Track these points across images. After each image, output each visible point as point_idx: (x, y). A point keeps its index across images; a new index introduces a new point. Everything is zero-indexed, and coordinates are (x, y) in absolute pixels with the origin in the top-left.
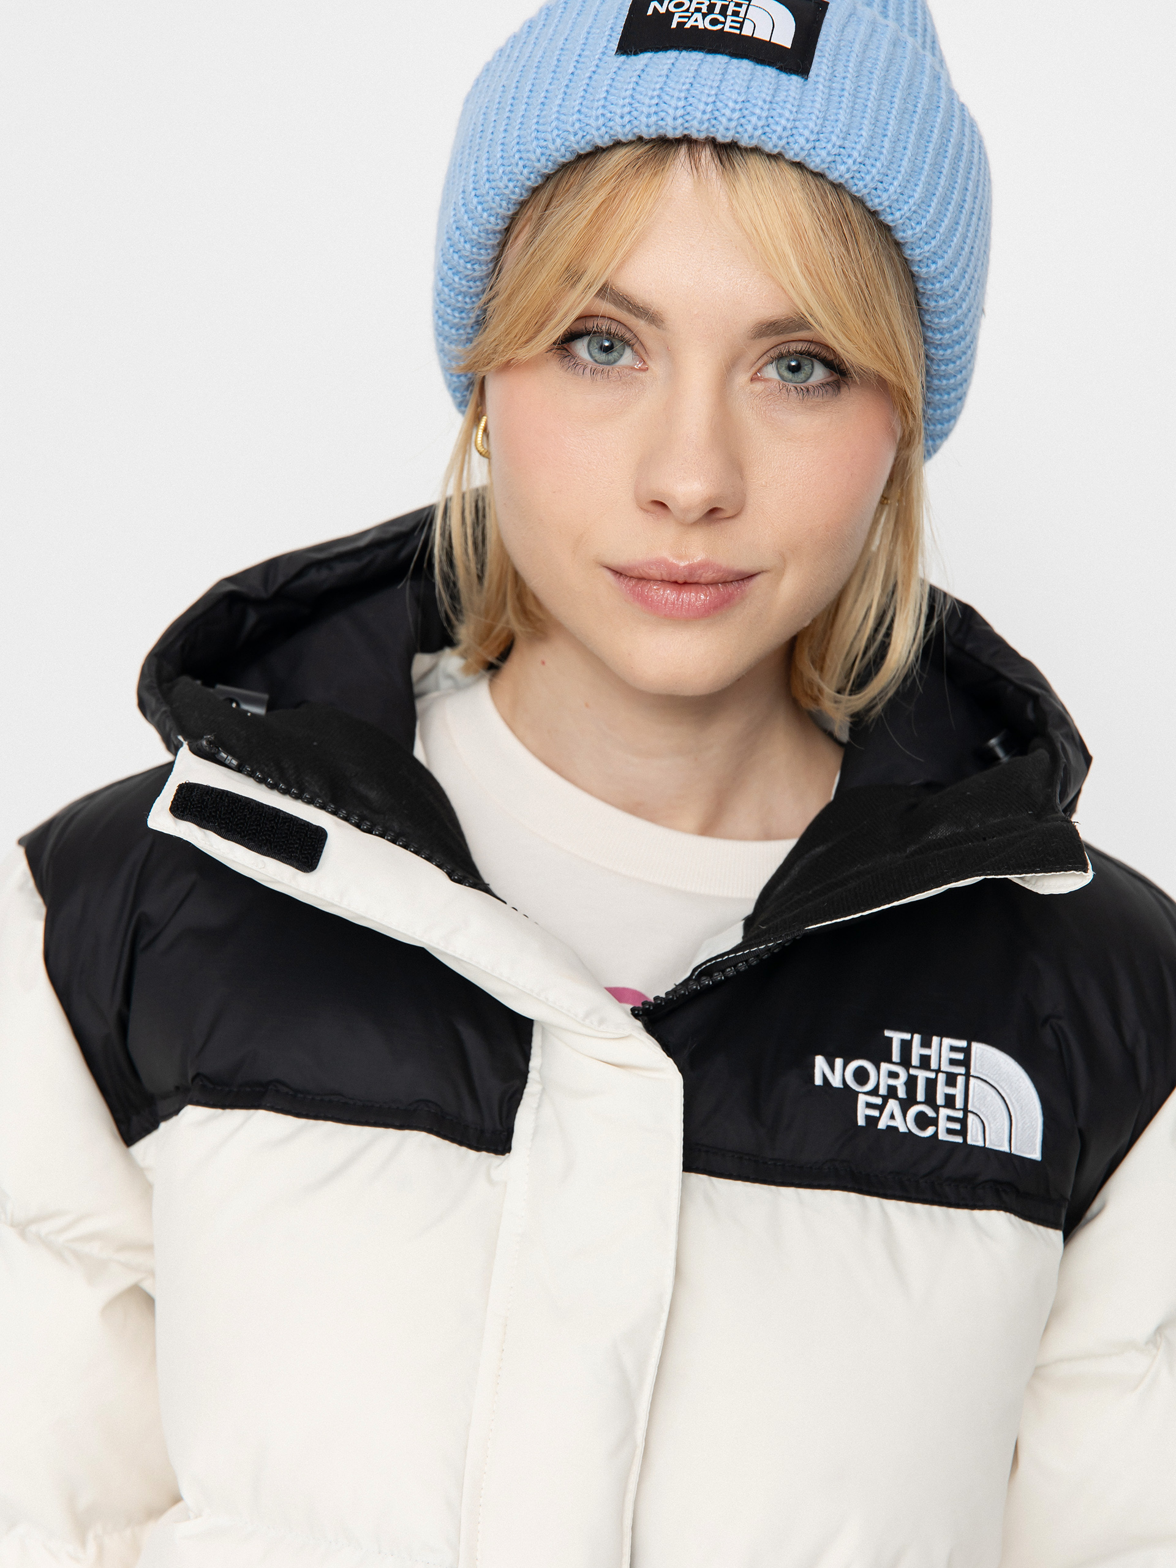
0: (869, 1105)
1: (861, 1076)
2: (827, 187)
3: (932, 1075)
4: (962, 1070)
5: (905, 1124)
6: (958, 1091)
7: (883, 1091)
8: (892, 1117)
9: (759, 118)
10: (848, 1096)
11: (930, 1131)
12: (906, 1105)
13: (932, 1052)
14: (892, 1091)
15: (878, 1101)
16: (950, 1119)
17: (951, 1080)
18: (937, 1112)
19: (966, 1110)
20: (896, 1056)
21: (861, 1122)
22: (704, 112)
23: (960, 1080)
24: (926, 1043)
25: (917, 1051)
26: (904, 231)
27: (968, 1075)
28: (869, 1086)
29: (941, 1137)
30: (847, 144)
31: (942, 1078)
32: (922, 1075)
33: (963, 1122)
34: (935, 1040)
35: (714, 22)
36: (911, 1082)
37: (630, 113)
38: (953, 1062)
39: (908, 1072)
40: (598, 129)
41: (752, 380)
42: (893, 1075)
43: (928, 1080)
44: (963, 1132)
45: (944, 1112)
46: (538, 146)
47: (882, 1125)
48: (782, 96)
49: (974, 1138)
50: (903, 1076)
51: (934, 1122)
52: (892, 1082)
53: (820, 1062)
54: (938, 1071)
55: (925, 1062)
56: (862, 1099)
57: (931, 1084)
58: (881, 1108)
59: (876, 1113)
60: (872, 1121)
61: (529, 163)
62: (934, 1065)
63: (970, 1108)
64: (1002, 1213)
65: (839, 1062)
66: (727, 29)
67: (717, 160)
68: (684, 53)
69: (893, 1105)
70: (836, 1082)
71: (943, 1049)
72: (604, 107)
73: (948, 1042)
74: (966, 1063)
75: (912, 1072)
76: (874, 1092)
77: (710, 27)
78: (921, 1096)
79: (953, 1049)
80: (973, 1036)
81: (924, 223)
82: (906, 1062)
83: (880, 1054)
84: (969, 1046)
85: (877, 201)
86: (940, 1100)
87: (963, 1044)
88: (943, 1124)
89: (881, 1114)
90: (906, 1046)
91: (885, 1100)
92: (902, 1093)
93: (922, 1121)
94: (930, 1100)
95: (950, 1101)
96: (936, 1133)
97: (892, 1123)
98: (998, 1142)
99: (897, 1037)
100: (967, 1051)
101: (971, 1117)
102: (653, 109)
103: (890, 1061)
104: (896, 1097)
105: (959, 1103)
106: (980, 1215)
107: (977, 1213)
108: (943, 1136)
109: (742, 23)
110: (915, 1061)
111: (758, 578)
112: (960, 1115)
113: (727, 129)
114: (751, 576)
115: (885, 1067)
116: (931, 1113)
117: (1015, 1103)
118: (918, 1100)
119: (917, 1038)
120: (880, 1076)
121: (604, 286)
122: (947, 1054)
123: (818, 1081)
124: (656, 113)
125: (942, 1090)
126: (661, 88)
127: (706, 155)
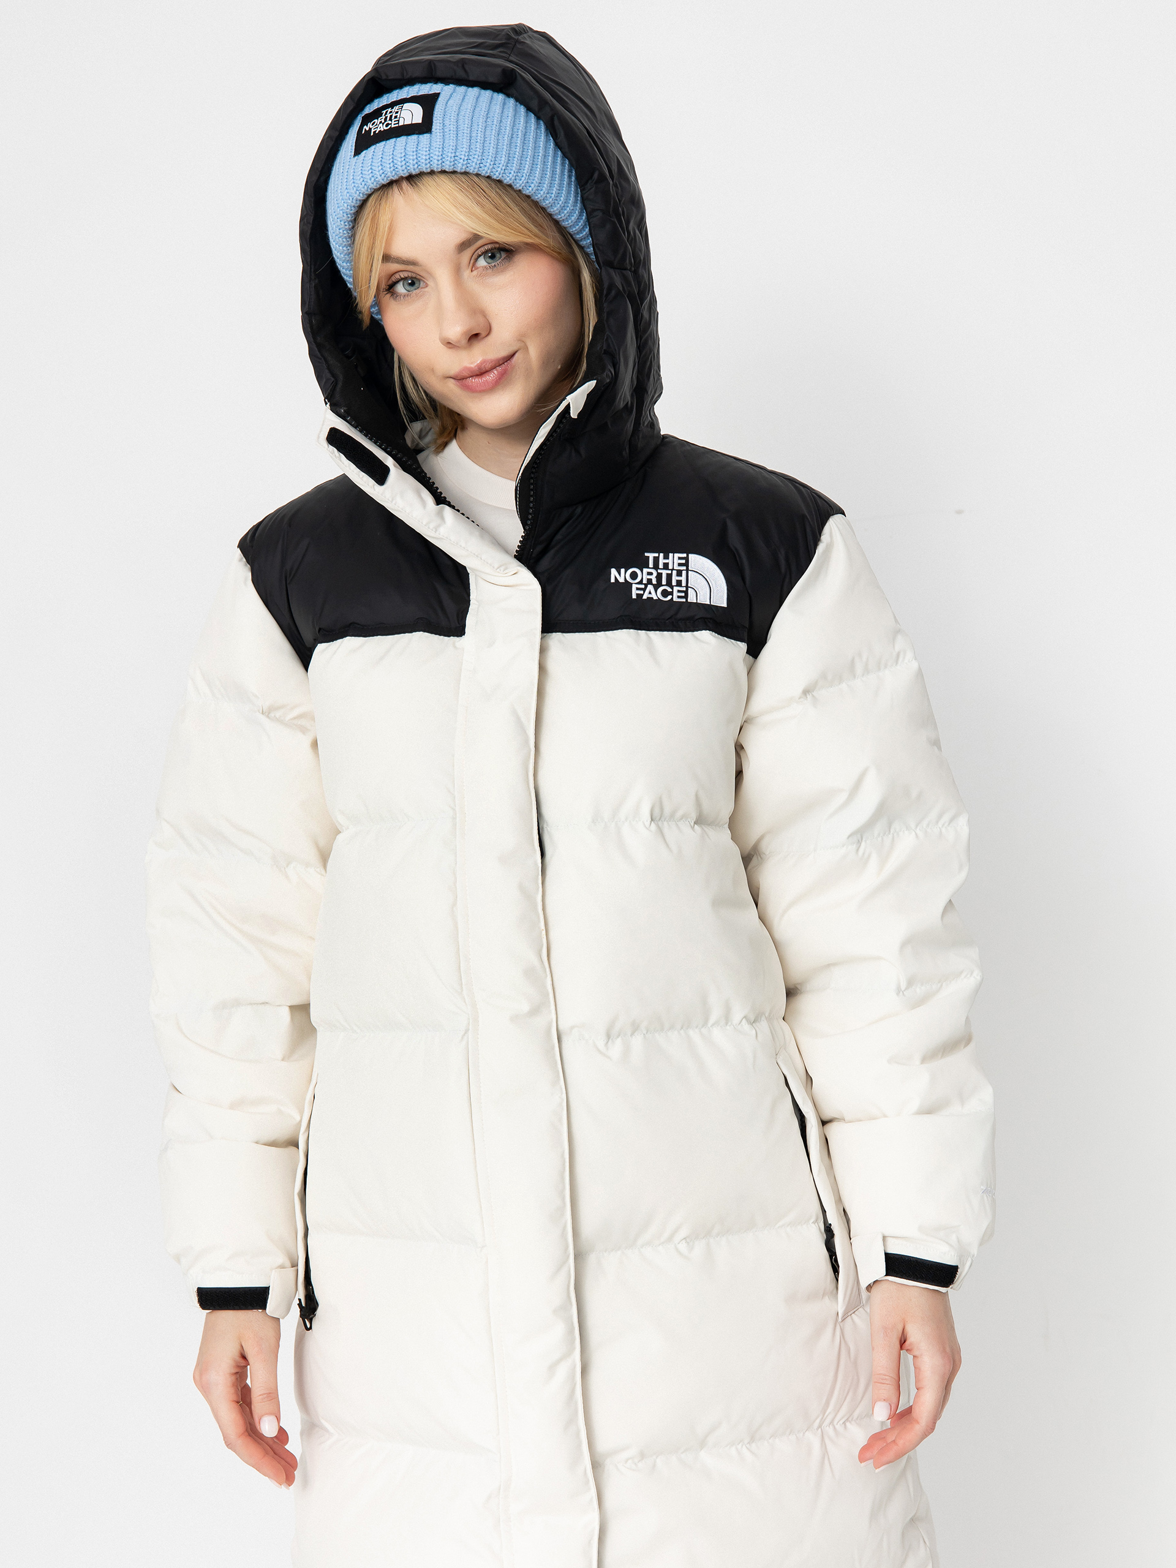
0: (638, 589)
1: (634, 576)
2: (460, 175)
3: (670, 572)
4: (685, 568)
5: (657, 595)
6: (683, 578)
7: (645, 581)
8: (650, 593)
9: (413, 160)
10: (627, 586)
11: (669, 597)
12: (656, 588)
13: (670, 561)
14: (650, 581)
15: (643, 586)
16: (679, 591)
17: (679, 573)
18: (673, 589)
19: (687, 587)
20: (651, 565)
21: (634, 597)
22: (390, 168)
23: (684, 573)
24: (666, 557)
25: (662, 561)
26: (506, 179)
27: (687, 570)
28: (638, 580)
29: (674, 600)
30: (457, 154)
31: (674, 573)
32: (664, 573)
33: (686, 592)
34: (671, 555)
35: (387, 126)
36: (659, 576)
37: (363, 181)
38: (680, 565)
39: (657, 571)
40: (356, 193)
41: (472, 271)
42: (650, 574)
43: (667, 574)
44: (686, 597)
45: (676, 589)
46: (340, 210)
47: (645, 597)
48: (421, 145)
49: (692, 598)
50: (655, 574)
51: (671, 593)
52: (649, 577)
53: (614, 571)
54: (672, 570)
55: (666, 566)
56: (634, 587)
57: (669, 577)
58: (644, 590)
59: (642, 592)
60: (639, 596)
61: (341, 219)
62: (670, 567)
63: (689, 586)
64: (708, 631)
65: (623, 570)
66: (393, 126)
67: (409, 184)
68: (378, 145)
69: (650, 588)
70: (621, 580)
71: (675, 559)
72: (354, 182)
73: (677, 555)
74: (687, 564)
75: (659, 571)
76: (641, 582)
77: (386, 128)
78: (664, 582)
79: (680, 558)
80: (688, 552)
81: (512, 172)
82: (656, 567)
83: (643, 564)
84: (688, 556)
85: (484, 172)
86: (674, 583)
87: (684, 555)
88: (675, 594)
89: (644, 593)
90: (656, 560)
91: (646, 586)
92: (654, 582)
93: (665, 593)
94: (669, 583)
95: (679, 583)
96: (672, 598)
97: (650, 596)
98: (704, 599)
99: (651, 556)
100: (687, 559)
101: (689, 589)
102: (371, 175)
103: (648, 567)
104: (652, 584)
105: (684, 584)
106: (696, 633)
107: (695, 633)
108: (675, 599)
109: (398, 121)
110: (661, 566)
111: (517, 355)
112: (684, 589)
113: (403, 170)
114: (513, 355)
115: (645, 570)
116: (669, 590)
117: (712, 581)
118: (663, 584)
119: (662, 555)
120: (643, 575)
121: (383, 256)
122: (677, 561)
123: (613, 580)
124: (373, 176)
125: (675, 578)
126: (371, 165)
127: (405, 184)
